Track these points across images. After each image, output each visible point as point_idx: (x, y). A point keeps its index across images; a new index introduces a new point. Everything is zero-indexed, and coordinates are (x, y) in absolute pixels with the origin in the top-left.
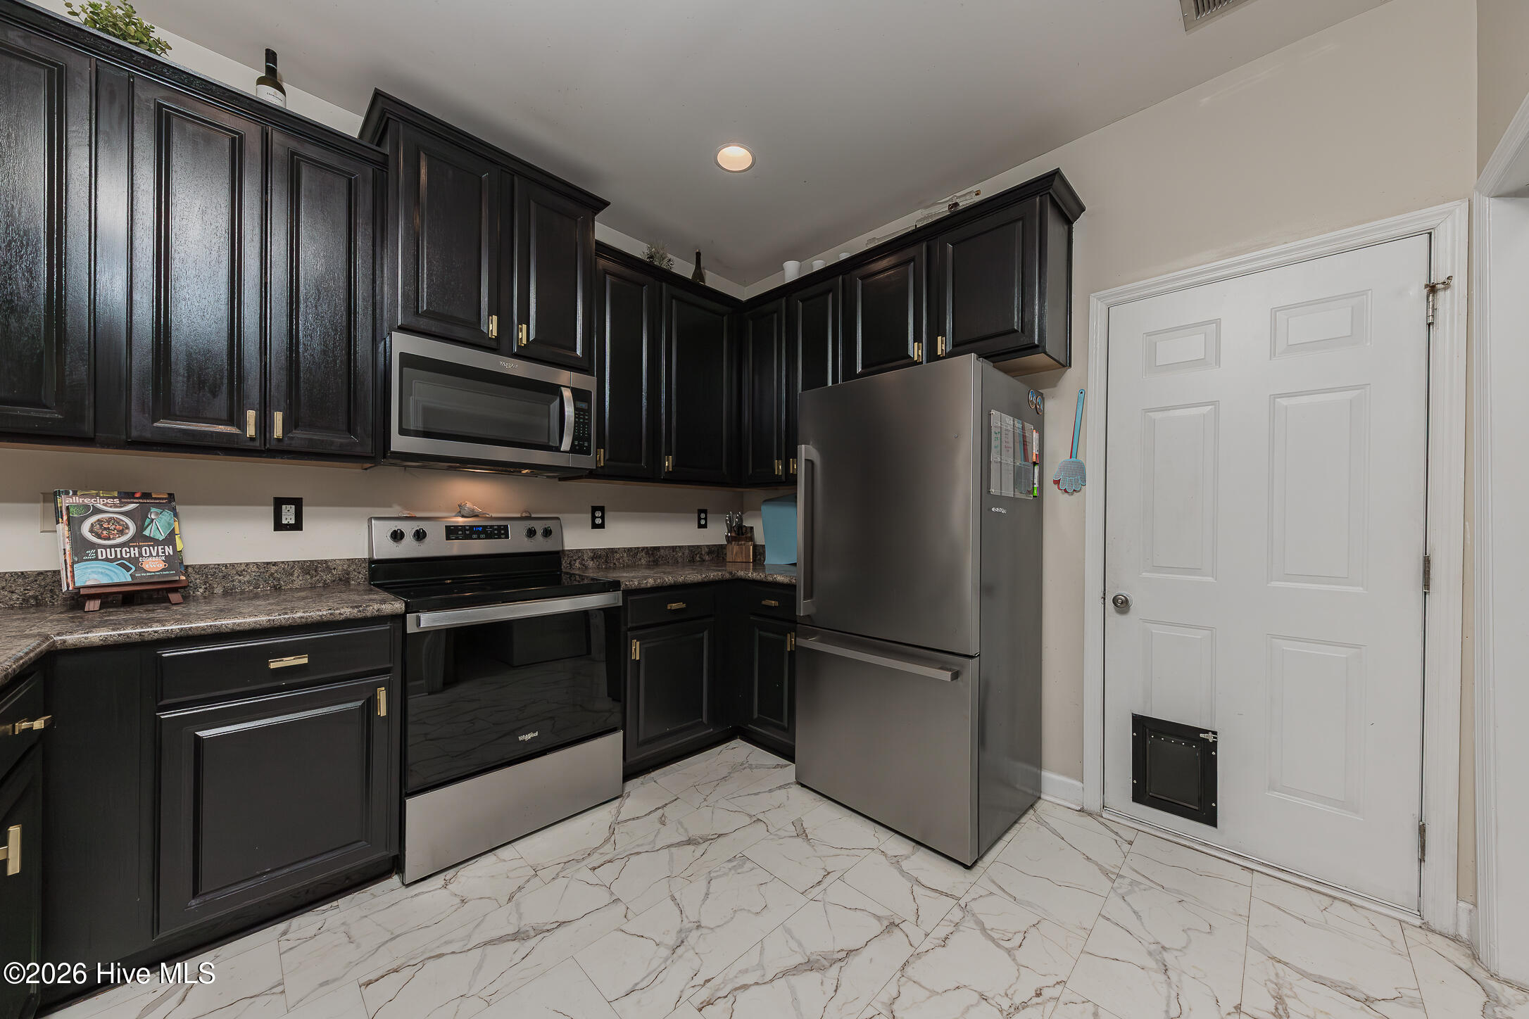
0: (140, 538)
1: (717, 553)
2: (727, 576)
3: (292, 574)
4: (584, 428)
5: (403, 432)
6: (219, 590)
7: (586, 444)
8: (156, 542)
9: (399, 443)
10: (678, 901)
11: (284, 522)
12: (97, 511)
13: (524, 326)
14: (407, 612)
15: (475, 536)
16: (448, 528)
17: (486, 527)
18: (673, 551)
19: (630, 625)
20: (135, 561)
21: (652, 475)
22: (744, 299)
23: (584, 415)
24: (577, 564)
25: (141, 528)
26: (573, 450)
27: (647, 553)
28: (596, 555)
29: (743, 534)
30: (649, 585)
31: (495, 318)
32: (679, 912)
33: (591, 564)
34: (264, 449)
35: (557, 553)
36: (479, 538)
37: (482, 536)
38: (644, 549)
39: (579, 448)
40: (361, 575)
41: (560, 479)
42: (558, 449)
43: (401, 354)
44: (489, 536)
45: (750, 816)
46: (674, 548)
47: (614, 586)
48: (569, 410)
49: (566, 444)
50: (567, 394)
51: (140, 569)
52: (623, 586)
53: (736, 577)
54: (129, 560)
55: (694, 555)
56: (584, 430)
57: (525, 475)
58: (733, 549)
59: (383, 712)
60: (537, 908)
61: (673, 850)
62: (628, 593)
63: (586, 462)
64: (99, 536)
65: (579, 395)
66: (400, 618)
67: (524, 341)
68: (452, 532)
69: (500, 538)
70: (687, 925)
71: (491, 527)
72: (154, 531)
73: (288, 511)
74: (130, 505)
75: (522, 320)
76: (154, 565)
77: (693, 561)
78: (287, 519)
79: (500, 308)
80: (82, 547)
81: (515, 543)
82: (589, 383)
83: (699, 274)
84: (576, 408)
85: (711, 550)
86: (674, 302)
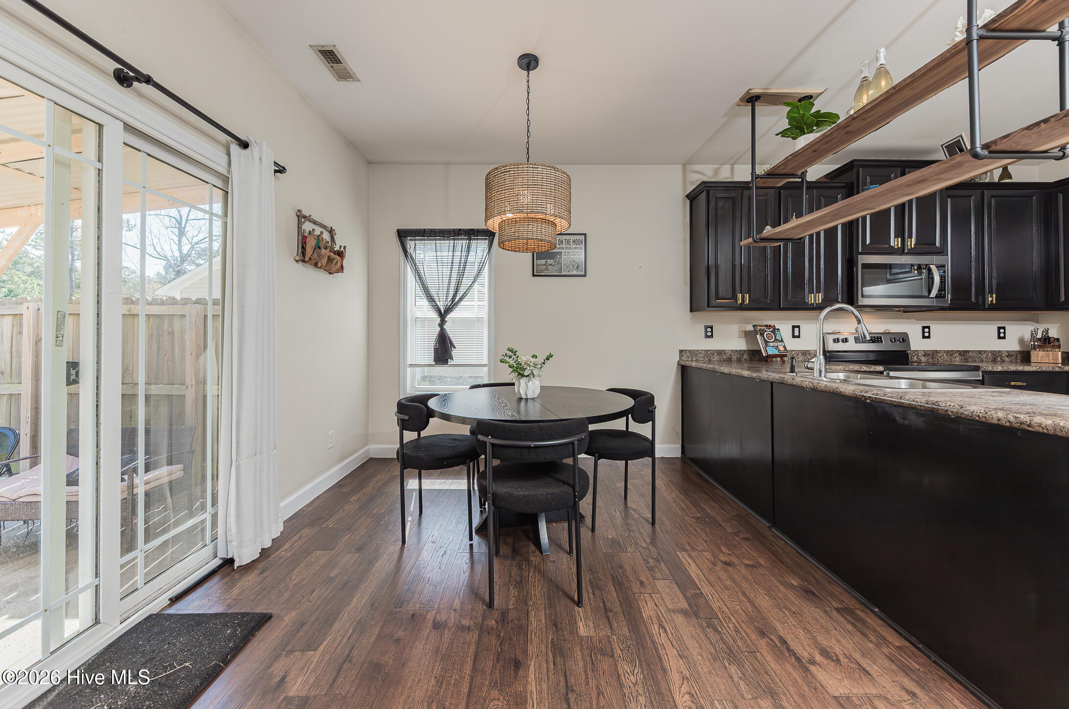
0: (776, 340)
1: (1015, 356)
4: (945, 283)
5: (863, 296)
7: (943, 293)
8: (780, 341)
9: (861, 301)
11: (795, 335)
12: (766, 331)
13: (910, 239)
16: (855, 338)
18: (979, 354)
21: (978, 307)
23: (945, 278)
25: (775, 337)
26: (936, 296)
27: (959, 354)
28: (926, 353)
30: (999, 370)
31: (898, 239)
33: (923, 359)
35: (906, 351)
38: (957, 351)
39: (939, 295)
42: (928, 297)
43: (862, 264)
44: (874, 342)
46: (980, 352)
47: (977, 369)
49: (933, 294)
50: (934, 268)
51: (779, 350)
52: (982, 369)
54: (777, 347)
55: (996, 356)
56: (945, 285)
58: (1036, 355)
63: (943, 302)
64: (768, 339)
65: (941, 267)
67: (912, 247)
68: (857, 340)
69: (878, 342)
71: (874, 337)
72: (778, 338)
73: (796, 330)
74: (772, 329)
75: (910, 237)
76: (782, 348)
77: (994, 361)
78: (796, 334)
79: (900, 233)
80: (767, 343)
81: (886, 345)
82: (944, 260)
83: (1006, 174)
84: (939, 274)
85: (1010, 354)
86: (993, 199)
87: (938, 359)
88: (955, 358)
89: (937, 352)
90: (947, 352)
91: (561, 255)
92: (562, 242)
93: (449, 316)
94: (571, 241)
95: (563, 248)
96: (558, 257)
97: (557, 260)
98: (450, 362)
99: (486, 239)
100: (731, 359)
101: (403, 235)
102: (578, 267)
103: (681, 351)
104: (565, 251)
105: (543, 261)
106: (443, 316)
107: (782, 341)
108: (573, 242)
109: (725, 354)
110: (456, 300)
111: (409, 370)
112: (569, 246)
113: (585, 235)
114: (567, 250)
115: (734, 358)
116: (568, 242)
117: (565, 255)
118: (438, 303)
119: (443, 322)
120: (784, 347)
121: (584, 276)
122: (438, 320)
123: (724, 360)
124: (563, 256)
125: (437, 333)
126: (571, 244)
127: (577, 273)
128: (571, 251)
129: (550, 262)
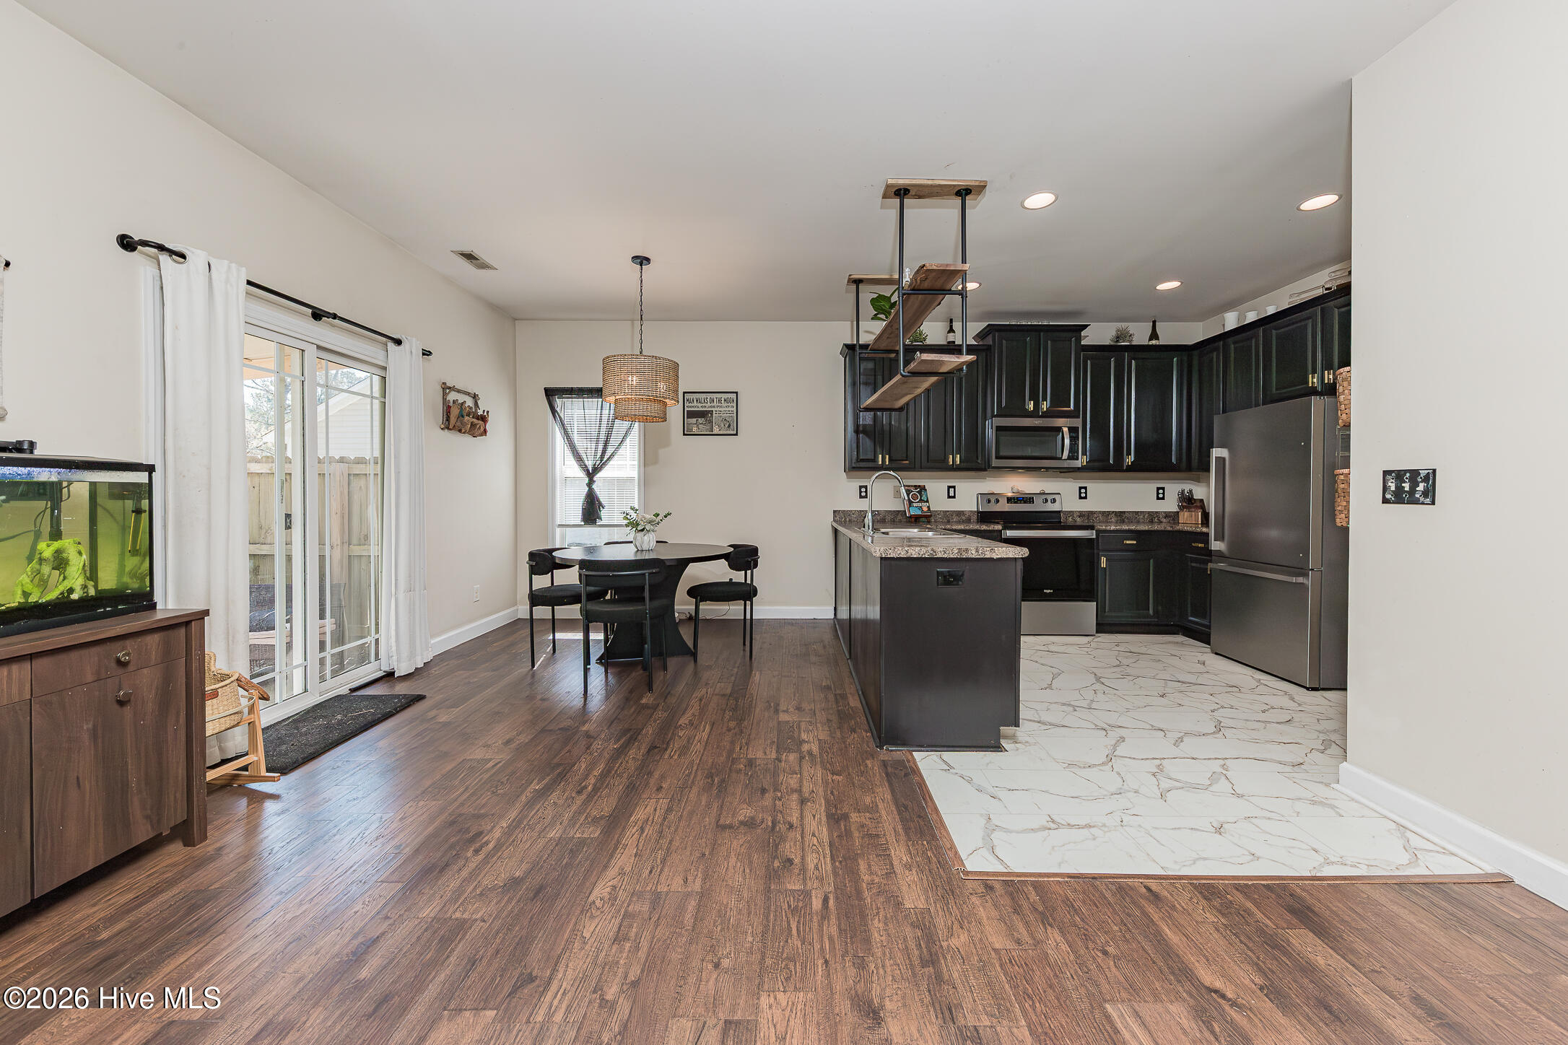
0: (921, 501)
1: (1173, 517)
2: (1169, 529)
3: (954, 516)
4: (1075, 446)
5: (997, 458)
7: (1076, 455)
8: (925, 502)
9: (995, 462)
11: (949, 496)
12: (912, 491)
13: (1045, 402)
14: (1001, 529)
16: (1008, 498)
17: (1023, 498)
18: (1136, 515)
19: (1099, 549)
21: (1116, 468)
22: (1191, 343)
23: (1075, 440)
24: (1070, 517)
26: (1069, 458)
27: (1115, 515)
28: (1082, 514)
29: (1192, 505)
30: (1115, 530)
31: (1032, 402)
33: (1078, 519)
34: (954, 468)
35: (1058, 511)
36: (1020, 503)
37: (1022, 502)
38: (1112, 512)
39: (1073, 456)
40: (974, 518)
41: (1061, 472)
42: (1060, 459)
43: (997, 427)
44: (1025, 503)
46: (1137, 513)
47: (1092, 528)
48: (1067, 441)
49: (1065, 456)
50: (1065, 430)
51: (923, 510)
52: (1094, 529)
54: (921, 507)
55: (1152, 516)
56: (1075, 448)
58: (1184, 516)
62: (1098, 532)
63: (1078, 464)
64: (913, 499)
65: (1073, 430)
67: (1045, 410)
68: (1009, 500)
69: (1030, 503)
71: (1027, 498)
72: (924, 498)
73: (952, 491)
74: (920, 489)
75: (1044, 399)
76: (925, 509)
77: (1152, 522)
78: (952, 494)
79: (1034, 397)
80: (910, 503)
81: (1038, 506)
82: (1077, 422)
83: (1154, 335)
84: (1070, 437)
85: (1167, 515)
86: (1133, 361)
87: (1093, 520)
89: (1092, 513)
90: (1103, 513)
91: (712, 414)
92: (714, 401)
93: (598, 475)
94: (723, 399)
95: (714, 407)
96: (709, 415)
97: (708, 419)
98: (599, 522)
101: (550, 393)
102: (729, 426)
103: (835, 512)
104: (716, 409)
105: (695, 420)
106: (591, 474)
107: (927, 501)
108: (725, 400)
110: (605, 459)
111: (558, 530)
112: (720, 404)
113: (737, 393)
114: (718, 409)
115: (888, 518)
116: (720, 400)
117: (716, 414)
118: (586, 462)
119: (590, 484)
120: (929, 507)
121: (736, 434)
122: (587, 480)
124: (714, 415)
125: (585, 493)
126: (723, 402)
127: (729, 432)
128: (722, 409)
129: (701, 420)
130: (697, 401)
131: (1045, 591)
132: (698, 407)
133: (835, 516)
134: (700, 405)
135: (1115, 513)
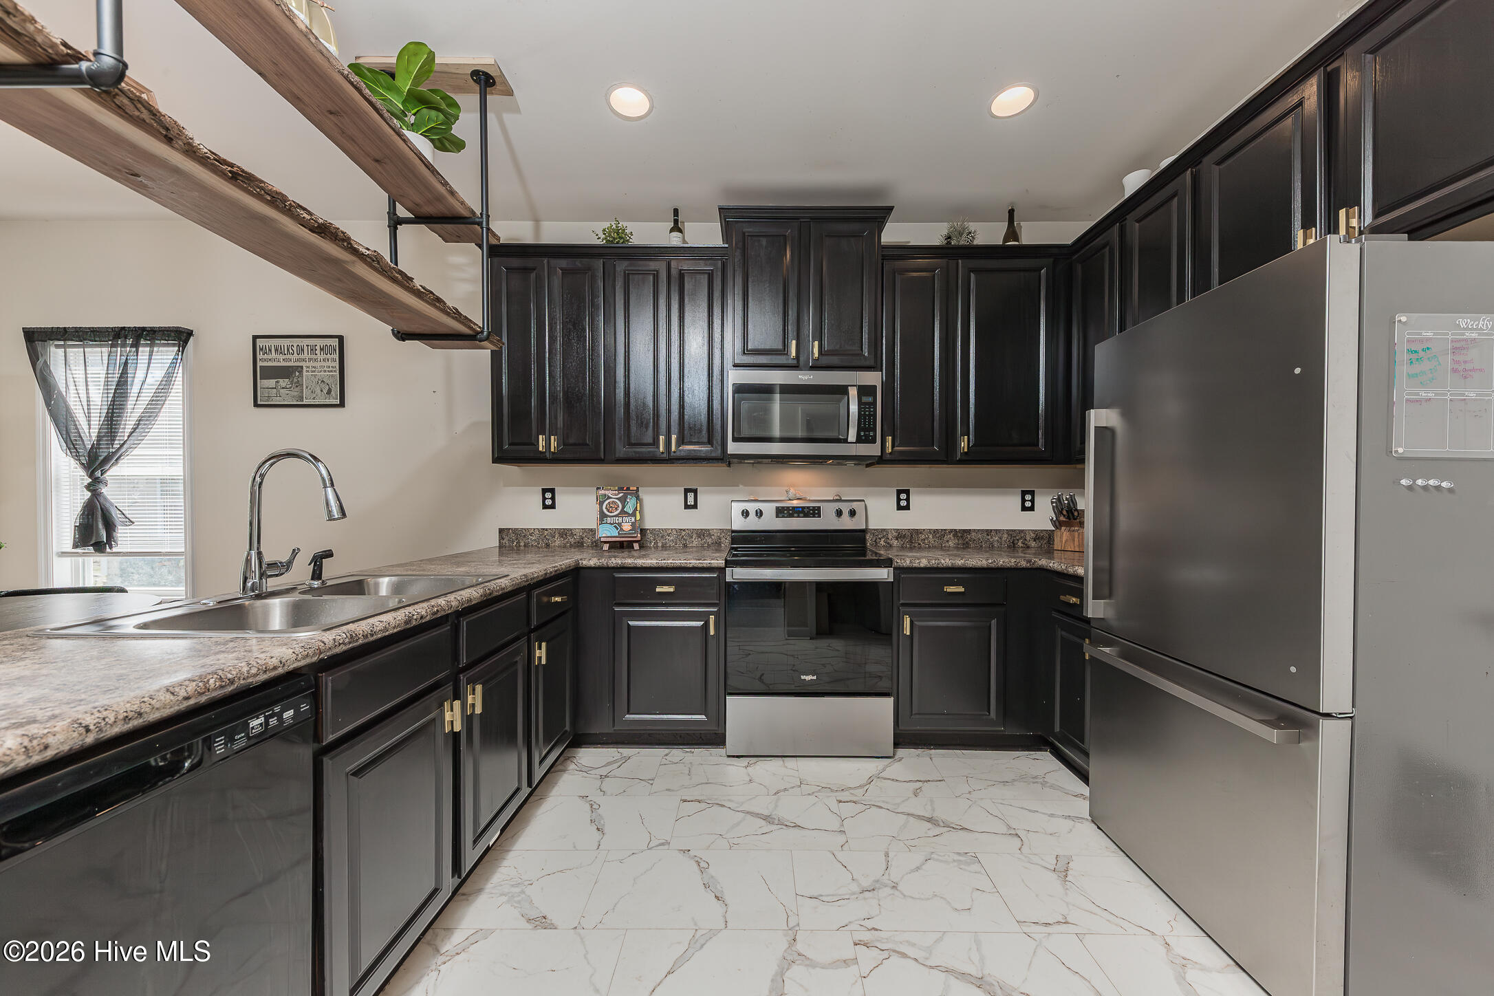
0: (623, 512)
1: (1045, 540)
2: (1023, 564)
3: (692, 537)
4: (869, 419)
5: (735, 440)
6: (660, 545)
7: (871, 434)
8: (629, 515)
9: (733, 447)
10: (890, 859)
11: (689, 504)
12: (609, 498)
13: (815, 343)
14: (726, 567)
15: (796, 515)
16: (777, 508)
17: (803, 508)
18: (988, 535)
19: (902, 602)
20: (620, 524)
21: (948, 456)
22: (1069, 241)
23: (870, 408)
24: (882, 542)
25: (624, 507)
26: (859, 440)
28: (900, 535)
29: (1075, 519)
30: (922, 565)
31: (794, 342)
32: (885, 867)
33: (895, 543)
34: (668, 459)
35: (864, 531)
36: (798, 517)
37: (802, 515)
38: (951, 531)
39: (865, 437)
41: (867, 466)
42: (845, 441)
43: (734, 385)
44: (806, 515)
45: (1009, 827)
46: (989, 532)
47: (886, 562)
48: (854, 408)
49: (852, 436)
50: (853, 392)
51: (622, 530)
52: (895, 564)
53: (1036, 566)
54: (618, 524)
55: (1015, 540)
56: (869, 422)
57: (830, 464)
58: (1063, 536)
59: (712, 632)
60: (788, 808)
61: (911, 818)
62: (899, 571)
63: (873, 450)
64: (608, 511)
65: (865, 391)
66: (721, 570)
67: (815, 355)
68: (782, 511)
69: (814, 517)
70: (885, 879)
71: (808, 507)
72: (628, 508)
73: (691, 497)
74: (621, 495)
75: (815, 338)
77: (1013, 547)
78: (691, 501)
79: (799, 334)
80: (603, 516)
81: (827, 521)
82: (873, 378)
83: (1012, 233)
84: (860, 403)
85: (1039, 536)
86: (972, 275)
87: (919, 544)
88: (948, 541)
89: (918, 532)
90: (936, 531)
91: (301, 372)
92: (303, 350)
93: (107, 471)
94: (318, 348)
95: (304, 360)
96: (297, 374)
97: (295, 380)
98: (111, 549)
99: (174, 345)
100: (582, 543)
101: (33, 338)
102: (329, 392)
103: (501, 531)
104: (308, 364)
105: (272, 382)
106: (94, 470)
107: (634, 514)
108: (321, 349)
109: (572, 535)
110: (115, 447)
112: (314, 356)
113: (341, 338)
114: (312, 364)
116: (313, 350)
117: (308, 371)
119: (94, 486)
121: (341, 406)
122: (86, 480)
123: (571, 546)
124: (305, 373)
125: (84, 501)
126: (318, 352)
127: (328, 402)
128: (317, 364)
129: (283, 382)
130: (276, 350)
131: (803, 677)
132: (280, 361)
133: (501, 538)
134: (282, 357)
135: (955, 533)
